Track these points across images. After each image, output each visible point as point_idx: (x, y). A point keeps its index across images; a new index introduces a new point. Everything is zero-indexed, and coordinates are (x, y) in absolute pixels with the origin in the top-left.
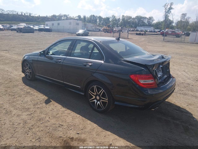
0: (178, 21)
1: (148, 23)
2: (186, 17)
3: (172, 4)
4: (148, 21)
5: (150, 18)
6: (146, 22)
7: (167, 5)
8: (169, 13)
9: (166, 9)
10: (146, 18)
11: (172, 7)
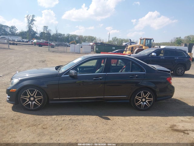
0: (41, 32)
1: (11, 32)
2: (47, 30)
3: (33, 16)
4: (10, 31)
5: (13, 27)
6: (8, 31)
7: (30, 17)
8: (33, 25)
9: (28, 20)
10: (7, 27)
11: (34, 18)
